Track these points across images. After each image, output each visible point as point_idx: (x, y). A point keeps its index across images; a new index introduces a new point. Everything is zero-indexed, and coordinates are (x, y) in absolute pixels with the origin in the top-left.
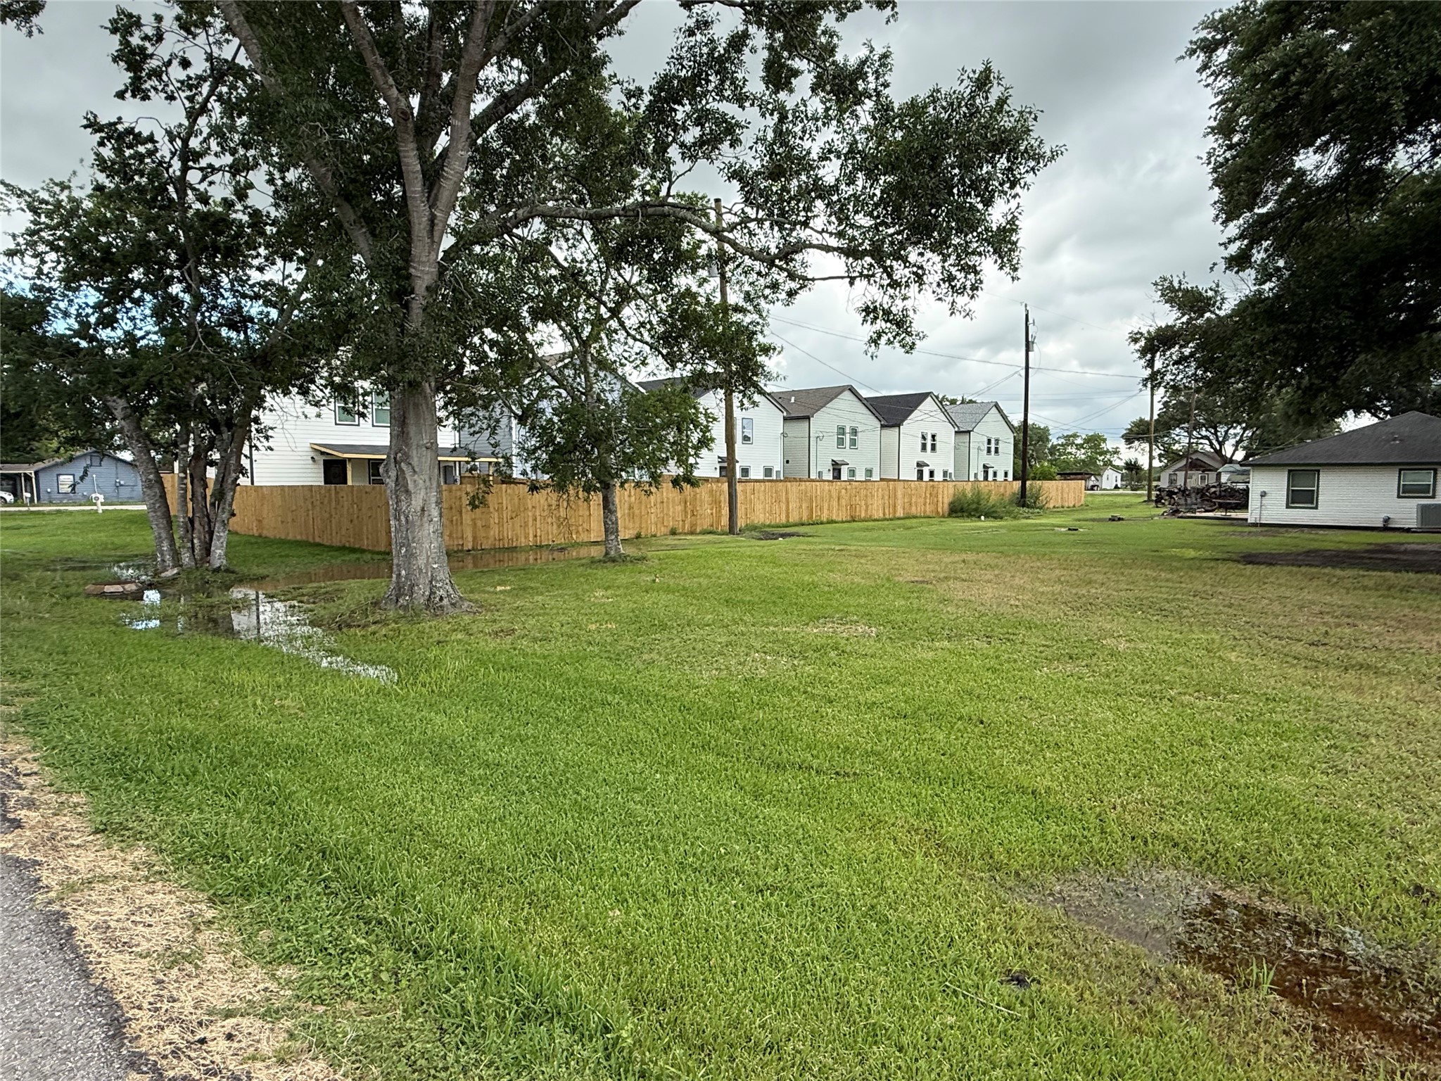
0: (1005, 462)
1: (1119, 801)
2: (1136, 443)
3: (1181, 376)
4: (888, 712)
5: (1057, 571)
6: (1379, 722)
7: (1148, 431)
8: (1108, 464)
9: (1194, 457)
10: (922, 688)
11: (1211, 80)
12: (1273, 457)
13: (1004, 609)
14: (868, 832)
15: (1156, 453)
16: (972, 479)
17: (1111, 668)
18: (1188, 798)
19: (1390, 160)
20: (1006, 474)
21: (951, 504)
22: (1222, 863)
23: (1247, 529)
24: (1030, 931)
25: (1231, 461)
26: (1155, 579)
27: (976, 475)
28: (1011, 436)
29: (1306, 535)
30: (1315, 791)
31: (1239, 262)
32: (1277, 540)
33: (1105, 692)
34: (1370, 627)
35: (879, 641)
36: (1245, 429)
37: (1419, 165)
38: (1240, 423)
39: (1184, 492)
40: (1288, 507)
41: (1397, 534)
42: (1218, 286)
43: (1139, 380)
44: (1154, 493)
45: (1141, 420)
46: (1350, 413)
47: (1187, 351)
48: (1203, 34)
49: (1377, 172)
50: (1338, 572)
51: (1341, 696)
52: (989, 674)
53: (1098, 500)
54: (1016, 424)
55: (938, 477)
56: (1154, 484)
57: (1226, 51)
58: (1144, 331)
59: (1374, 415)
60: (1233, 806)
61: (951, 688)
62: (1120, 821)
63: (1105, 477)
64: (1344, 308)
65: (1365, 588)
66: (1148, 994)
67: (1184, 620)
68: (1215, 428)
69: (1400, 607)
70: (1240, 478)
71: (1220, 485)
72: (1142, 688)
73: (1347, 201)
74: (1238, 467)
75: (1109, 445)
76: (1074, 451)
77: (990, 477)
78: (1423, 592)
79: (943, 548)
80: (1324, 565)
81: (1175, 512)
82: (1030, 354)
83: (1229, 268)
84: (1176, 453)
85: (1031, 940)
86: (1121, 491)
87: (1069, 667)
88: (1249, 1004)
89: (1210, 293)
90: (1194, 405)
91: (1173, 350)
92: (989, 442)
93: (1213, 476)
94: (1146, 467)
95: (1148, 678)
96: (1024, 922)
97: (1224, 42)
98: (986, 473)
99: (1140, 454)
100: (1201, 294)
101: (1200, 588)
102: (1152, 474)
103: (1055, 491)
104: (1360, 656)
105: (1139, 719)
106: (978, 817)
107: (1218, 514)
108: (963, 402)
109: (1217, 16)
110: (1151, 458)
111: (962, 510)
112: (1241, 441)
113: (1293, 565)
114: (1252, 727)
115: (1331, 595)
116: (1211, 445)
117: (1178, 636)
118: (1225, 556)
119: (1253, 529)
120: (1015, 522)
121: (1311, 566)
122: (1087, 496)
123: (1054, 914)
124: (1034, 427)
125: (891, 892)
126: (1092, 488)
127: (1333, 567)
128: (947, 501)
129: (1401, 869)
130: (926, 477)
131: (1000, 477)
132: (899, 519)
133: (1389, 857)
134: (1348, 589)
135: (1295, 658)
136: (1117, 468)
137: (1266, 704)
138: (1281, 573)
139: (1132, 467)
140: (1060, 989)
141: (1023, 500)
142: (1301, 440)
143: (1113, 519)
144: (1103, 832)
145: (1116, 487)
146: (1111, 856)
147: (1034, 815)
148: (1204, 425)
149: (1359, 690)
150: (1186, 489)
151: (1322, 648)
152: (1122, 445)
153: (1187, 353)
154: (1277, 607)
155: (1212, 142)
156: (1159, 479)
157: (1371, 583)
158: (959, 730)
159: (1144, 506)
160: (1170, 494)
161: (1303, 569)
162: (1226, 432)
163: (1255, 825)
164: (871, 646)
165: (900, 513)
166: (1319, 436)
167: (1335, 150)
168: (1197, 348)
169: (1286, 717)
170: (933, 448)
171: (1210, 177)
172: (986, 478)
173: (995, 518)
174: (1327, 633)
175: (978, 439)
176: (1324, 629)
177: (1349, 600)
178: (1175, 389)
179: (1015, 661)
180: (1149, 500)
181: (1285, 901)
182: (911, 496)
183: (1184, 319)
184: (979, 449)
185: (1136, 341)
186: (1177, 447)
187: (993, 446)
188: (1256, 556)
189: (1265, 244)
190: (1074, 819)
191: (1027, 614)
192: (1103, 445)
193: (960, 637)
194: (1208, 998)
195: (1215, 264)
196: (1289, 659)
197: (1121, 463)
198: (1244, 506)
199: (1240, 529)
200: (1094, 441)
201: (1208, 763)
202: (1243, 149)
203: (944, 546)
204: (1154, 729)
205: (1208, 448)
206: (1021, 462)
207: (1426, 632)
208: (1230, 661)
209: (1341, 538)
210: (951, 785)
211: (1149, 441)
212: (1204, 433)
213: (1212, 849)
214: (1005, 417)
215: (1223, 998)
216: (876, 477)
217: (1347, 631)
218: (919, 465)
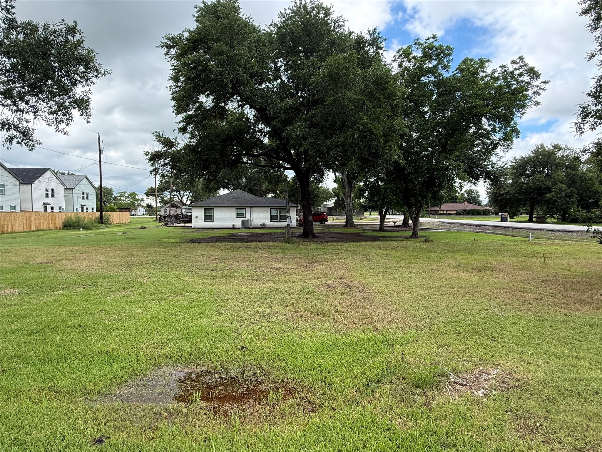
0: (92, 203)
1: (144, 346)
2: (150, 196)
3: (165, 171)
4: (25, 333)
5: (117, 252)
6: (232, 294)
7: (154, 192)
8: (139, 205)
9: (173, 203)
10: (47, 316)
11: (169, 59)
12: (199, 204)
13: (92, 271)
14: (13, 399)
15: (158, 201)
16: (75, 211)
17: (141, 291)
18: (171, 337)
19: (227, 105)
20: (93, 209)
21: (63, 223)
22: (184, 359)
23: (192, 230)
24: (105, 416)
25: (186, 205)
26: (159, 252)
27: (77, 209)
28: (95, 191)
29: (210, 231)
30: (213, 323)
31: (183, 130)
32: (202, 234)
33: (139, 301)
34: (229, 262)
35: (20, 296)
36: (190, 193)
37: (235, 109)
38: (188, 190)
39: (169, 216)
40: (205, 221)
41: (236, 230)
42: (176, 138)
43: (149, 171)
44: (158, 217)
45: (152, 187)
46: (222, 189)
47: (167, 162)
48: (166, 41)
49: (223, 108)
50: (220, 244)
51: (221, 287)
52: (84, 303)
53: (136, 220)
54: (97, 186)
55: (56, 210)
56: (158, 213)
57: (174, 50)
58: (150, 151)
59: (228, 190)
60: (187, 336)
61: (63, 313)
62: (145, 354)
63: (138, 210)
64: (217, 152)
65: (228, 249)
66: (157, 421)
67: (170, 267)
68: (179, 192)
69: (237, 255)
70: (189, 211)
71: (182, 214)
72: (153, 297)
73: (215, 116)
74: (187, 207)
75: (139, 197)
76: (124, 199)
77: (85, 210)
78: (243, 249)
79: (60, 245)
80: (216, 242)
81: (166, 224)
82: (101, 155)
83: (180, 132)
84: (166, 201)
85: (106, 420)
86: (145, 216)
87: (123, 293)
88: (193, 409)
89: (174, 141)
90: (171, 183)
91: (161, 160)
92: (83, 194)
93: (180, 210)
94: (155, 206)
95: (156, 292)
96: (102, 414)
97: (174, 47)
98: (82, 208)
99: (152, 201)
100: (170, 140)
101: (176, 254)
102: (157, 210)
103: (116, 217)
104: (226, 272)
105: (152, 310)
106: (78, 372)
107: (182, 225)
108: (68, 174)
109: (171, 36)
110: (156, 203)
111: (70, 226)
112: (189, 197)
113: (206, 242)
114: (193, 304)
115: (218, 252)
116: (179, 198)
117: (168, 273)
118: (185, 240)
119: (194, 230)
120: (98, 231)
121: (212, 242)
122: (130, 218)
123: (116, 404)
124: (105, 188)
125: (27, 427)
126: (133, 215)
127: (219, 242)
128: (61, 222)
129: (238, 342)
130: (49, 210)
131: (90, 210)
132: (33, 231)
133: (234, 339)
134: (223, 250)
135: (207, 276)
136: (143, 207)
137: (198, 294)
138: (202, 246)
139: (149, 206)
140: (119, 436)
141: (101, 220)
142: (208, 197)
143: (142, 228)
144: (138, 360)
145: (143, 215)
146: (141, 370)
147: (107, 363)
148: (175, 191)
149: (226, 284)
150: (170, 215)
151: (215, 271)
152: (145, 197)
153: (166, 162)
154: (201, 258)
155: (171, 83)
156: (160, 211)
157: (229, 247)
158: (68, 333)
159: (155, 222)
160: (164, 217)
161: (210, 244)
162: (184, 193)
163: (194, 341)
164: (15, 299)
165: (33, 228)
166: (213, 196)
167: (211, 98)
168: (170, 161)
169: (204, 298)
170: (53, 196)
171: (171, 96)
172: (82, 211)
173: (88, 229)
174: (217, 266)
175: (77, 192)
176: (215, 264)
177: (223, 253)
178: (163, 176)
179: (98, 294)
180: (156, 220)
181: (204, 366)
182: (40, 220)
183: (165, 149)
184: (78, 197)
185: (147, 155)
186: (166, 199)
187: (85, 196)
188: (195, 240)
189: (192, 126)
190: (125, 359)
191: (103, 272)
192: (137, 197)
193: (68, 287)
194: (178, 413)
195: (175, 130)
196: (205, 277)
197: (145, 205)
198: (190, 221)
199: (189, 230)
200: (133, 195)
201: (178, 321)
202: (182, 89)
203: (60, 243)
204: (158, 312)
205: (177, 199)
206: (99, 203)
207: (244, 262)
208: (186, 281)
209: (221, 232)
210: (63, 360)
211: (155, 196)
212: (176, 193)
213: (180, 354)
214: (91, 183)
215: (184, 410)
216: (18, 210)
217: (222, 264)
218: (44, 204)
